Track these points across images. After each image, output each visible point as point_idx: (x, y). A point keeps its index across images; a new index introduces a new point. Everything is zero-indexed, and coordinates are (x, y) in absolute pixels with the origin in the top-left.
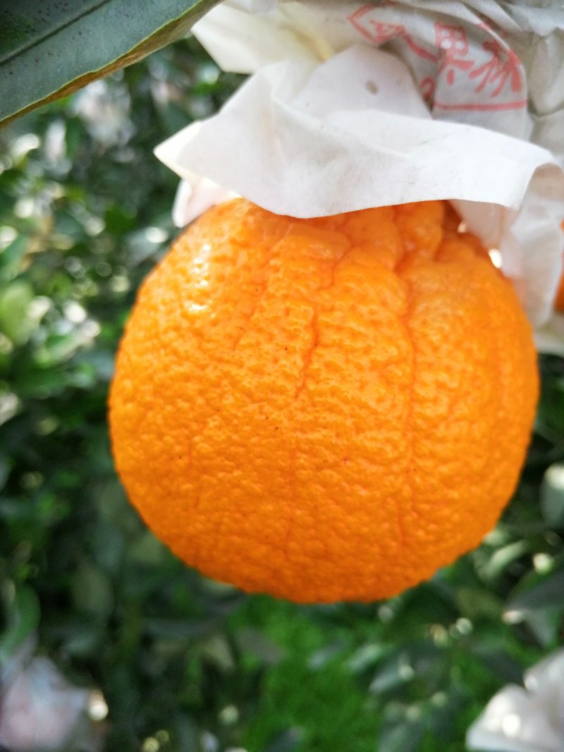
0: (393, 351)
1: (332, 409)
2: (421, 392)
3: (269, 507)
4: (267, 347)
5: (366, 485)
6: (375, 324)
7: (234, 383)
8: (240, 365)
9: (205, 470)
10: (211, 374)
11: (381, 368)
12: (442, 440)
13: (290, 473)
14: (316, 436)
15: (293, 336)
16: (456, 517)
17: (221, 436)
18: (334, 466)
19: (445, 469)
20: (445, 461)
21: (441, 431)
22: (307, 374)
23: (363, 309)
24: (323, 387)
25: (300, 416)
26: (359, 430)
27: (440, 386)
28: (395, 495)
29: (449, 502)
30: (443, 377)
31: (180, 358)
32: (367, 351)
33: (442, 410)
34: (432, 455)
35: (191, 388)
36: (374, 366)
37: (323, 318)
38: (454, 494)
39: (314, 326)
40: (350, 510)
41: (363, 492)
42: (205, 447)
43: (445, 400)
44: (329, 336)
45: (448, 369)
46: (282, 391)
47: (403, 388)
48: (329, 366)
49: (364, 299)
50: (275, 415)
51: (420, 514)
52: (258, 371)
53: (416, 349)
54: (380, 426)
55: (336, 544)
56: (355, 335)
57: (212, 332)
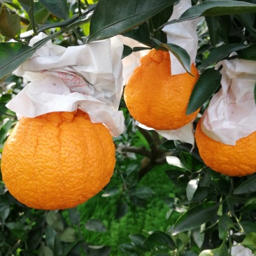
0: (54, 144)
1: (40, 158)
2: (61, 152)
3: (31, 182)
4: (27, 146)
5: (51, 174)
6: (50, 138)
7: (21, 155)
8: (21, 151)
9: (17, 176)
10: (16, 154)
11: (51, 148)
12: (68, 162)
13: (34, 174)
14: (38, 164)
15: (32, 143)
16: (76, 181)
17: (18, 167)
18: (43, 171)
19: (69, 169)
20: (69, 167)
21: (67, 160)
22: (36, 151)
23: (47, 135)
24: (39, 153)
25: (34, 161)
26: (47, 162)
27: (66, 150)
28: (58, 176)
29: (73, 177)
30: (66, 148)
31: (10, 151)
32: (48, 144)
33: (67, 155)
34: (66, 166)
35: (12, 158)
36: (50, 148)
37: (39, 138)
38: (74, 175)
39: (37, 140)
40: (48, 181)
41: (50, 176)
42: (16, 170)
43: (67, 153)
44: (40, 142)
45: (68, 147)
46: (30, 156)
47: (57, 152)
48: (40, 149)
49: (48, 133)
50: (29, 161)
51: (66, 180)
52: (25, 152)
53: (60, 143)
54: (52, 161)
55: (47, 189)
56: (45, 141)
57: (16, 145)
